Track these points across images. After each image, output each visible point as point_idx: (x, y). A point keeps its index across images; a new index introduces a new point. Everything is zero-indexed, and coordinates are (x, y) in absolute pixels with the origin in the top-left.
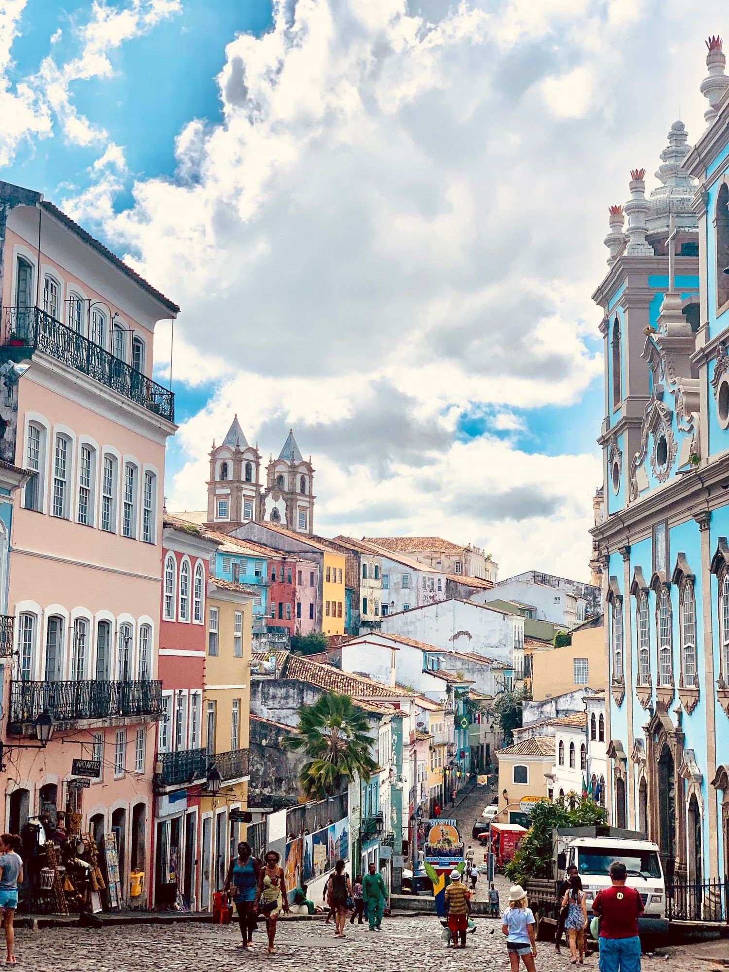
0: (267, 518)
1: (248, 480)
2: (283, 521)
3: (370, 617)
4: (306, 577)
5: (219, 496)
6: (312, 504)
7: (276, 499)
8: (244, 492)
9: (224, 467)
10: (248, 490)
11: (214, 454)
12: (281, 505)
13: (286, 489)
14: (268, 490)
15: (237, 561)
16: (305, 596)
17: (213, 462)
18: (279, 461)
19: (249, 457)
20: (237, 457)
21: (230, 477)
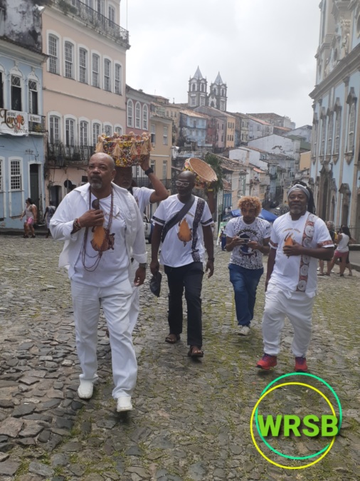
0: (210, 105)
1: (202, 91)
2: (215, 106)
3: (244, 141)
4: (221, 125)
5: (192, 97)
6: (226, 100)
7: (213, 98)
8: (201, 95)
9: (194, 86)
10: (203, 95)
11: (190, 81)
12: (215, 100)
13: (217, 94)
14: (210, 95)
15: (195, 120)
16: (220, 134)
17: (190, 84)
18: (215, 84)
19: (203, 82)
20: (199, 82)
21: (196, 90)
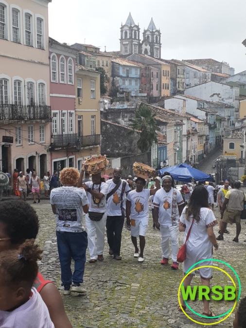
0: (143, 53)
1: (135, 38)
2: (149, 54)
3: (181, 89)
4: (155, 74)
5: (124, 45)
6: (160, 47)
7: (146, 45)
8: (134, 43)
9: (126, 33)
11: (122, 28)
12: (148, 47)
13: (150, 41)
14: (143, 42)
15: (128, 69)
16: (155, 82)
17: (122, 31)
18: (148, 30)
19: (135, 28)
20: (131, 28)
21: (128, 37)
